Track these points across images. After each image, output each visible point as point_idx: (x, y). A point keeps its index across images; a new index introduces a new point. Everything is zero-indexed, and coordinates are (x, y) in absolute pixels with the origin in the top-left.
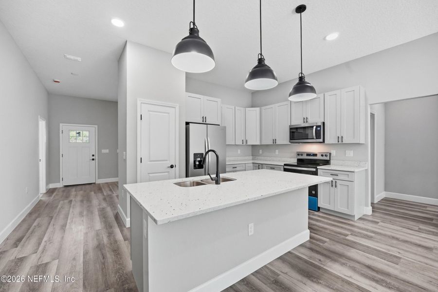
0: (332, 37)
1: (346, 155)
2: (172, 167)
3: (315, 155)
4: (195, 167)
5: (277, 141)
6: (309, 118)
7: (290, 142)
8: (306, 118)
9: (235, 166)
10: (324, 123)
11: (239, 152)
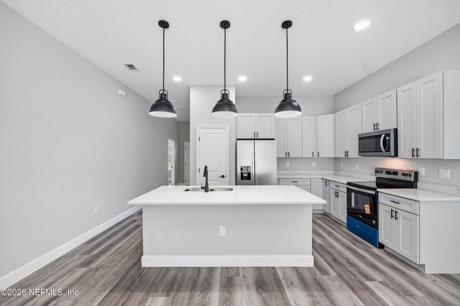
0: (362, 25)
1: (440, 177)
2: (223, 177)
3: (395, 173)
4: (242, 178)
5: (349, 154)
6: (380, 123)
7: (359, 155)
8: (376, 124)
9: (295, 180)
10: (396, 130)
11: (314, 165)
